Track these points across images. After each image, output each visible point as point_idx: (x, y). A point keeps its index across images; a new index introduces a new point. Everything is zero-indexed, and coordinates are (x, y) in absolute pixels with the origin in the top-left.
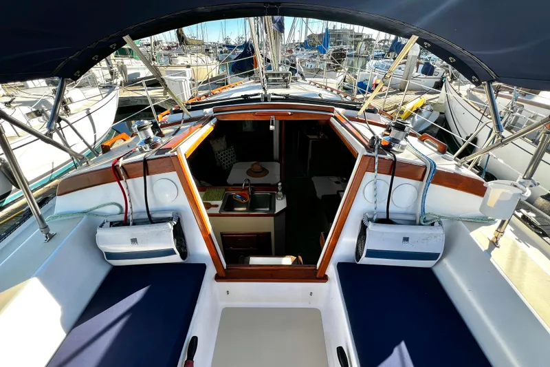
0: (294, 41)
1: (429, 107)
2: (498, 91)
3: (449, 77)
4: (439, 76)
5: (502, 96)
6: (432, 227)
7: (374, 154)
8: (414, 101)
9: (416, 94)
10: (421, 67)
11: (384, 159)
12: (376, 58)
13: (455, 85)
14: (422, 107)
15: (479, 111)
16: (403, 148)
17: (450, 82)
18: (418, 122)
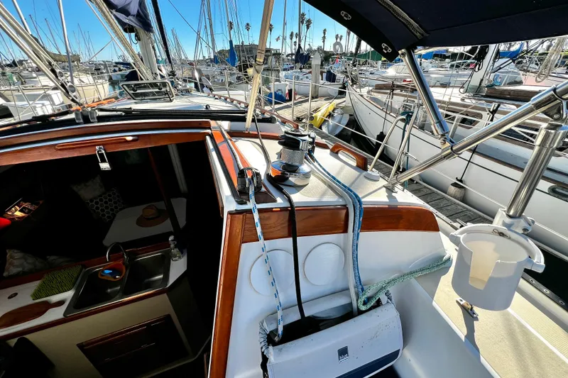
0: (204, 57)
1: (338, 111)
2: (393, 90)
3: (350, 82)
4: (341, 82)
5: (396, 94)
6: (378, 309)
7: (250, 206)
8: (325, 107)
9: (325, 100)
10: (325, 75)
11: (270, 210)
12: (285, 70)
13: (357, 88)
14: (333, 111)
15: (382, 110)
16: (307, 176)
17: (352, 86)
18: (333, 126)
